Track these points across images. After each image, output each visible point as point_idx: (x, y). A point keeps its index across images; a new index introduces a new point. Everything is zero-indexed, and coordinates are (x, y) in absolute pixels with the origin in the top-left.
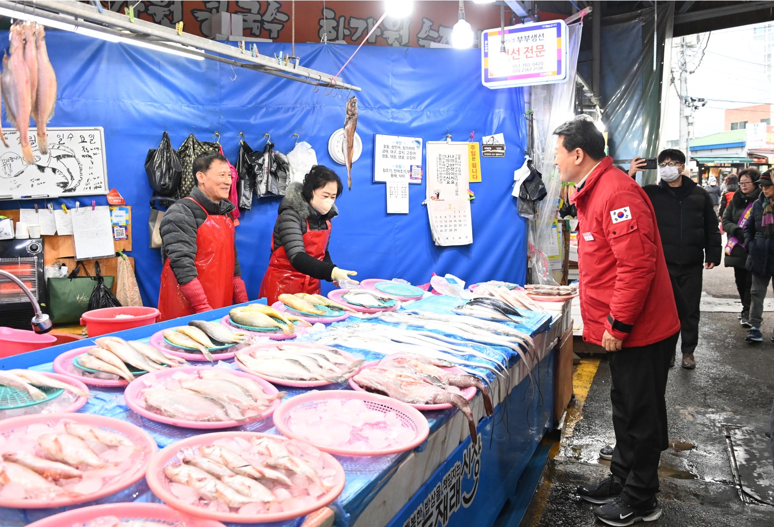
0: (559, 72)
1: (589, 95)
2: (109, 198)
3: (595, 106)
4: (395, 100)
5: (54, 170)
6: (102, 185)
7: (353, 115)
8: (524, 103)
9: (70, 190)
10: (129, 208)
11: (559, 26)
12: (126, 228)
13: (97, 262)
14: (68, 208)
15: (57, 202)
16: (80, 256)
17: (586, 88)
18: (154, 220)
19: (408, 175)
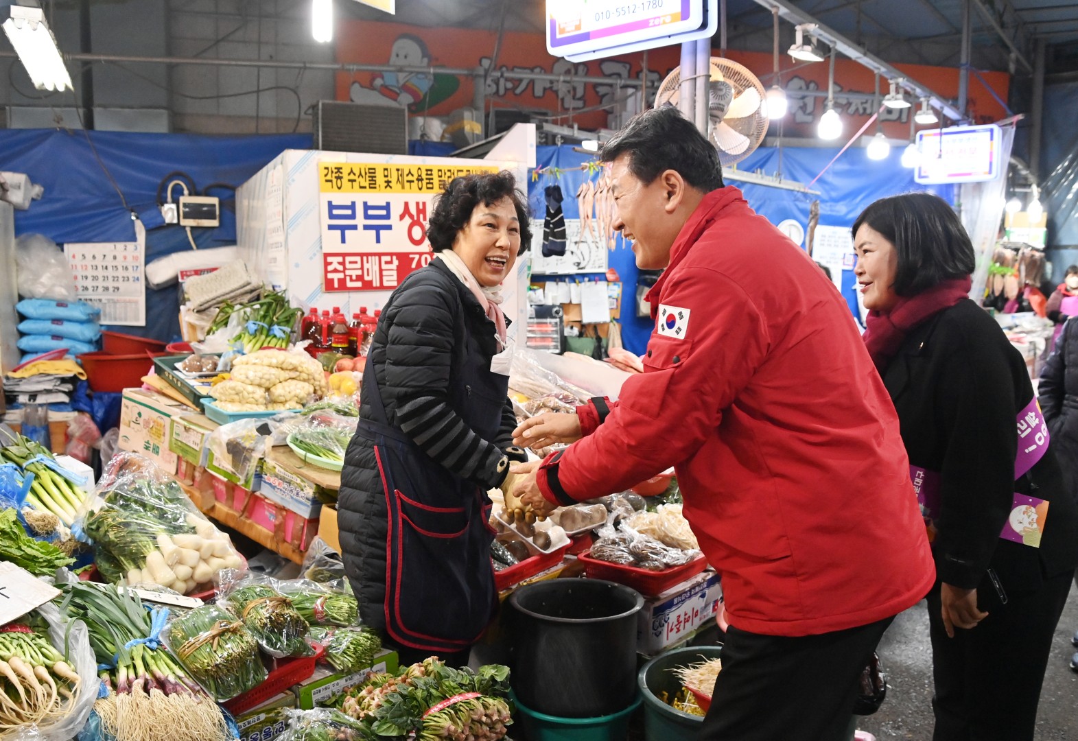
0: (990, 172)
1: (1024, 172)
2: (608, 275)
3: (1030, 186)
4: (834, 194)
5: (572, 253)
6: (604, 265)
7: (816, 215)
8: (954, 195)
9: (582, 268)
10: (621, 284)
11: (992, 131)
12: (617, 300)
13: (595, 326)
14: (580, 282)
15: (572, 278)
16: (585, 321)
17: (1020, 167)
18: (641, 294)
19: (841, 262)
